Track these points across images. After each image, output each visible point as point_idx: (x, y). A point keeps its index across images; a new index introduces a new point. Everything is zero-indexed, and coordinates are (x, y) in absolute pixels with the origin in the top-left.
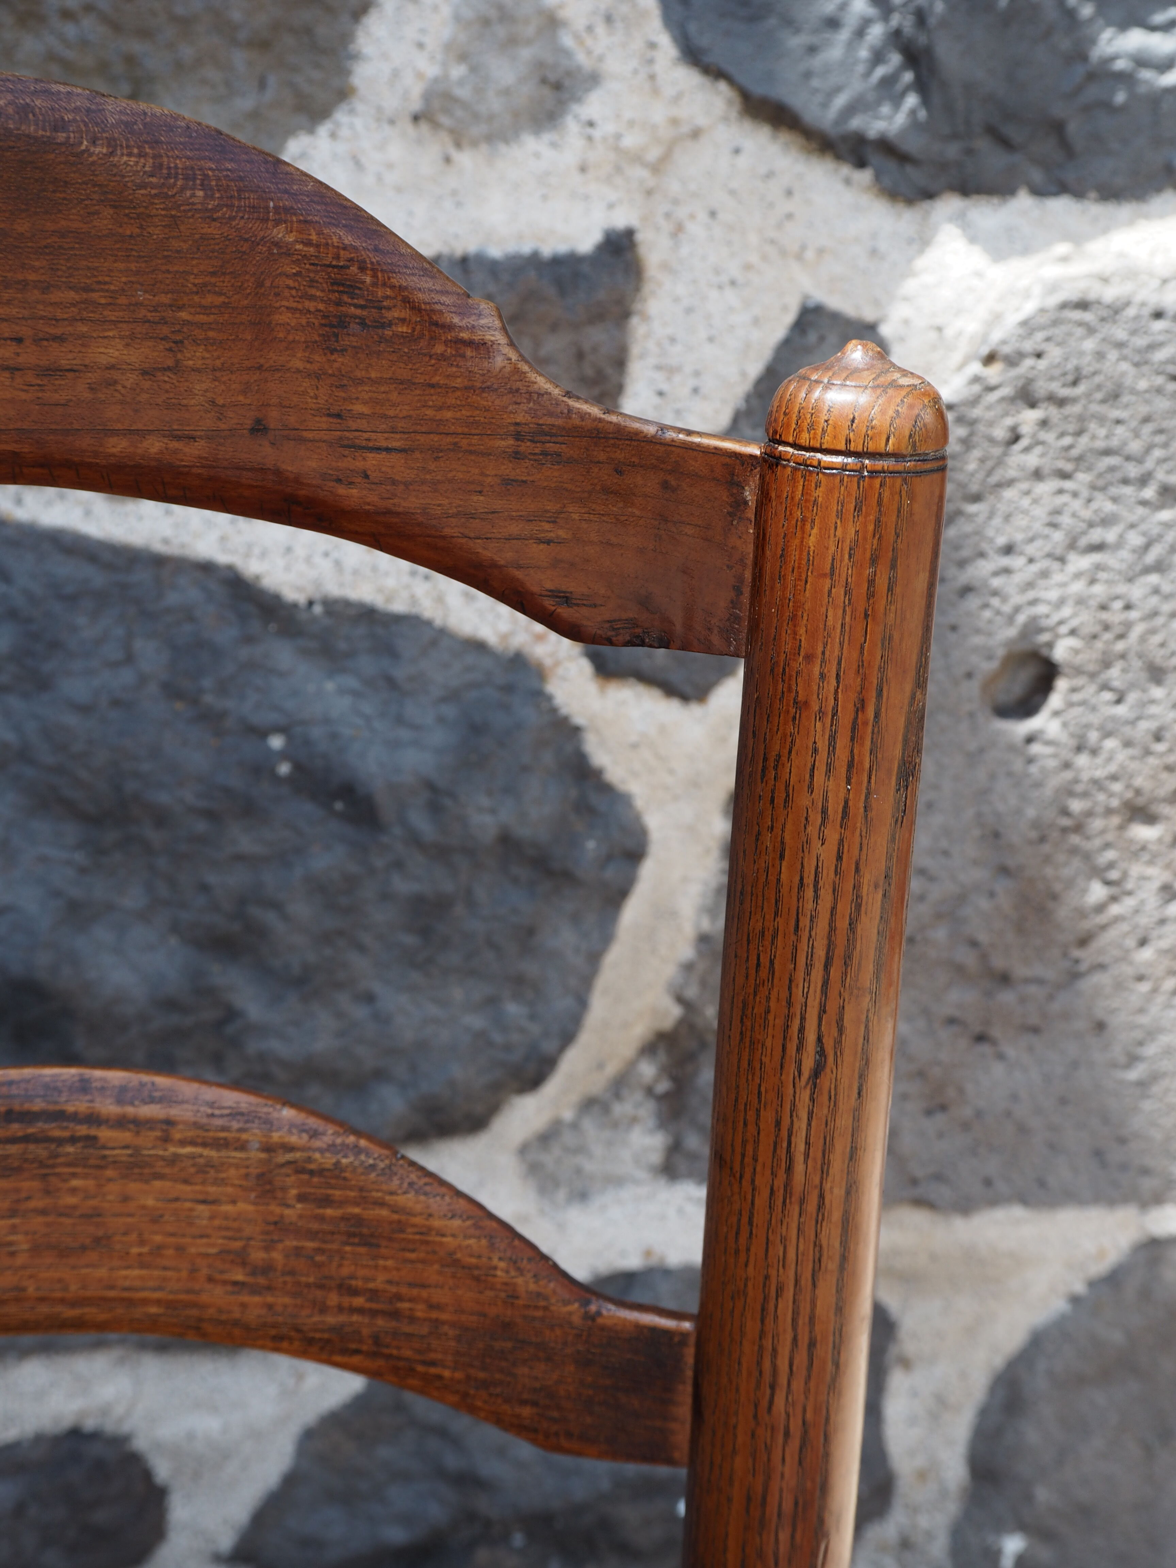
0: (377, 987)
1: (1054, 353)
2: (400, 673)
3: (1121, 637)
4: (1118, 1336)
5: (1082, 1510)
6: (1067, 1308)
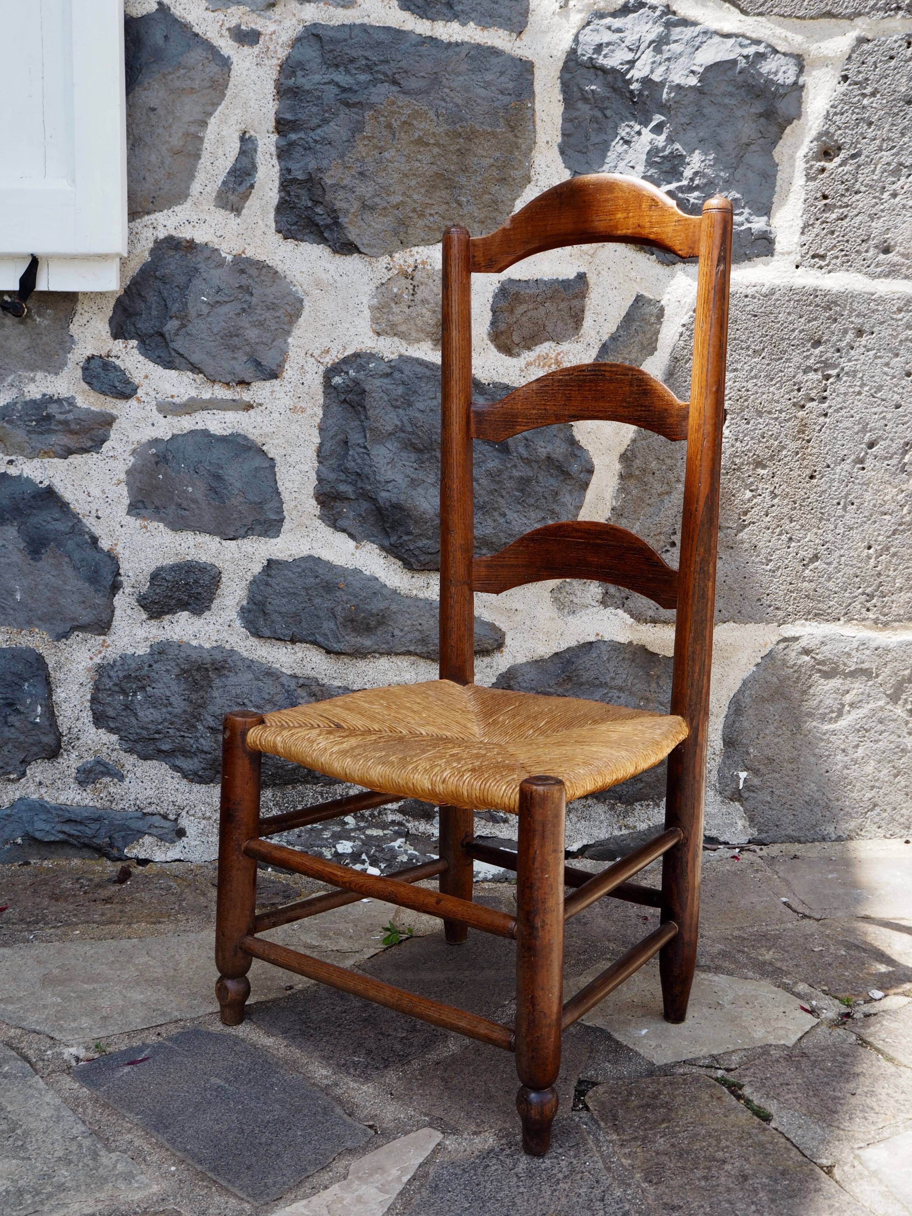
4: (775, 679)
5: (768, 759)
6: (754, 669)
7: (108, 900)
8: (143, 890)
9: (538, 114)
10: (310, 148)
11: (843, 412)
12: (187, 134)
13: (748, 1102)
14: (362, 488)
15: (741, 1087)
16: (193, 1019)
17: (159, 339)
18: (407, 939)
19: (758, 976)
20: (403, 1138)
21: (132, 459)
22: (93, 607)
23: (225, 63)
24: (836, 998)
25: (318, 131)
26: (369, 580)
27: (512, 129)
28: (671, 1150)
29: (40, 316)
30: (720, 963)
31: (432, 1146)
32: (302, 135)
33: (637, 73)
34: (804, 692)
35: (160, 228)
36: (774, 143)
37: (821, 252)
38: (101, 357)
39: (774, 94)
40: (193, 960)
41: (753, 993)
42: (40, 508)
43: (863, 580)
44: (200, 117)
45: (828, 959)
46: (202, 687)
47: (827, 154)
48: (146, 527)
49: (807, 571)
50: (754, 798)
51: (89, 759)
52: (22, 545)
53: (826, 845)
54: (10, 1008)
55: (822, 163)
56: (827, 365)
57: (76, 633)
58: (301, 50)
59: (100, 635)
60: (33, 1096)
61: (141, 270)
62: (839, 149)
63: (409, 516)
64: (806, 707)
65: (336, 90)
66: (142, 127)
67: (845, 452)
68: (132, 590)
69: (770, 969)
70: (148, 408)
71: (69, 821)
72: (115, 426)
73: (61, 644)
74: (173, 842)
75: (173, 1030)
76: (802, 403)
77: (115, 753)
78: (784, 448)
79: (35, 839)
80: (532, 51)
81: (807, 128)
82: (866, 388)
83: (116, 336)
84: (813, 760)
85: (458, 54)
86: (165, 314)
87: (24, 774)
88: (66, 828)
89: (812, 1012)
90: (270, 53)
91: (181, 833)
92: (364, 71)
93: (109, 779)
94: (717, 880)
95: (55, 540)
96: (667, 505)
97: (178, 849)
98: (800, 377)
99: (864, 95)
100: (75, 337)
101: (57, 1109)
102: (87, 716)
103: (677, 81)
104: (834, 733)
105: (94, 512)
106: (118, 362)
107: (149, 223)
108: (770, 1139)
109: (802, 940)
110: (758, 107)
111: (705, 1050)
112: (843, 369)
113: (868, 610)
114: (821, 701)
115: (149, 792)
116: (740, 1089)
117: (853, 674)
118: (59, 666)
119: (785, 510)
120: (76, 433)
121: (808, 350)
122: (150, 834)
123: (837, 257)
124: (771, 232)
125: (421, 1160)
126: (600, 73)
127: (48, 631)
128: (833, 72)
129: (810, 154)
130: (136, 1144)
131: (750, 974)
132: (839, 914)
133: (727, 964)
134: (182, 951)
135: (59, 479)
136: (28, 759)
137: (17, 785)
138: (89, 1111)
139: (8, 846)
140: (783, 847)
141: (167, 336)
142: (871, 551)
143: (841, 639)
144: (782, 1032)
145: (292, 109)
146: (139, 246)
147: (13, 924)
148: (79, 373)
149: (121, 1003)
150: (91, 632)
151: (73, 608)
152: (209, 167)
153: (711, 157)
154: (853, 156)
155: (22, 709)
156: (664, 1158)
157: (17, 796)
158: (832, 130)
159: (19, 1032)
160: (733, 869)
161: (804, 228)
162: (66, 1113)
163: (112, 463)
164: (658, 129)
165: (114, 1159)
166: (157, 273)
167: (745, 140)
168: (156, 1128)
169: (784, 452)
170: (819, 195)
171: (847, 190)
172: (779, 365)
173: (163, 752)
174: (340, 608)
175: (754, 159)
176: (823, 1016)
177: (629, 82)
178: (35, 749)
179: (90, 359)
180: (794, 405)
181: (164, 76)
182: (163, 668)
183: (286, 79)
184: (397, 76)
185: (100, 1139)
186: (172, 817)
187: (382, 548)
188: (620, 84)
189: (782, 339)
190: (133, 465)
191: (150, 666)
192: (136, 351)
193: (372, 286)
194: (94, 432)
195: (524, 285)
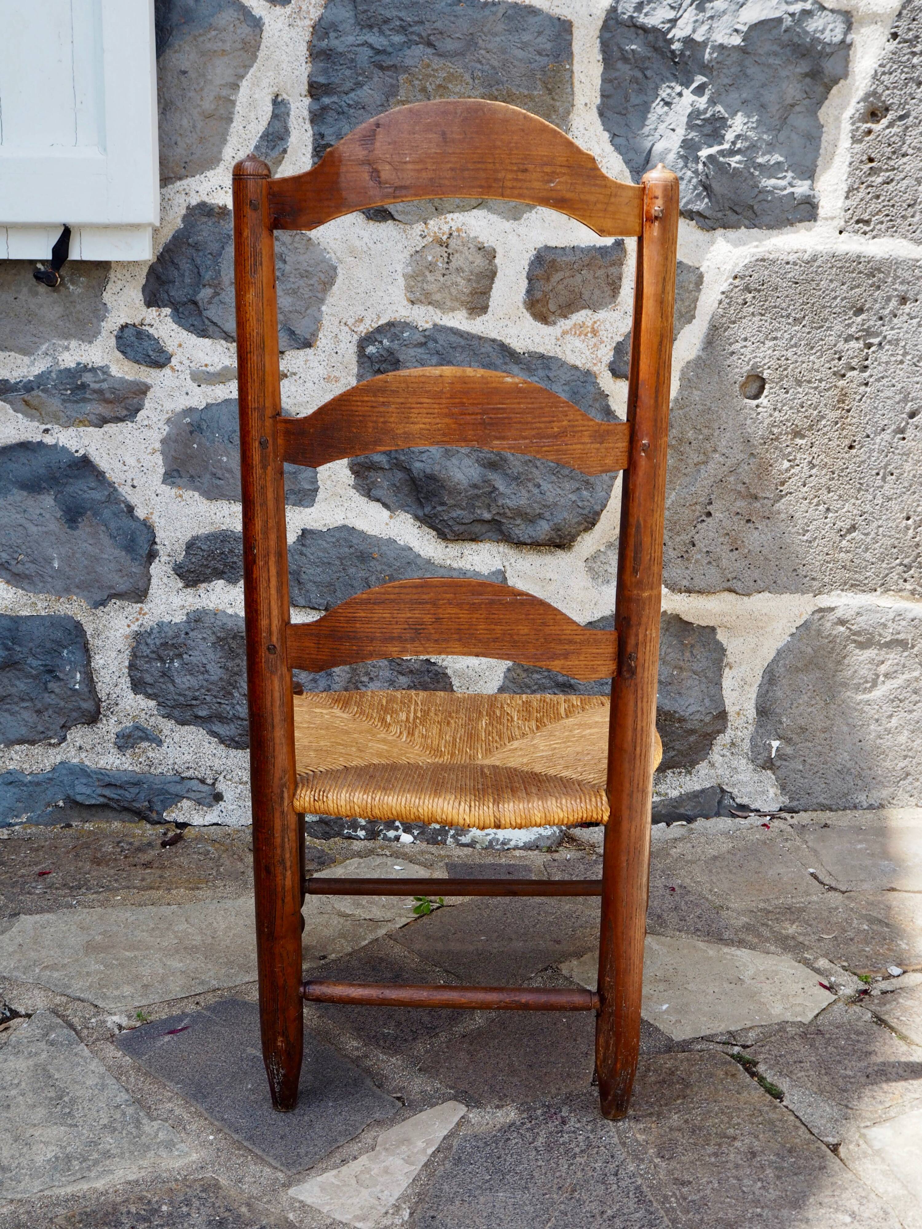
0: (541, 482)
1: (756, 275)
2: (551, 375)
3: (785, 369)
4: (809, 650)
5: (801, 728)
6: (789, 639)
7: (147, 865)
8: (182, 855)
9: (576, 75)
10: (343, 113)
11: (884, 381)
12: (218, 98)
13: (762, 1080)
14: (396, 458)
15: (755, 1064)
16: (230, 989)
17: (192, 307)
18: (438, 908)
19: (779, 950)
20: (429, 1111)
21: (167, 428)
22: (130, 575)
23: (257, 24)
24: (855, 974)
25: (352, 95)
26: (403, 550)
27: (550, 91)
28: (684, 1126)
29: (73, 284)
30: (743, 936)
31: (456, 1119)
32: (335, 99)
33: (679, 32)
34: (839, 663)
35: (193, 193)
36: (820, 104)
37: (866, 217)
38: (134, 325)
39: (821, 54)
40: (230, 928)
41: (774, 968)
42: (76, 477)
43: (901, 551)
44: (231, 80)
45: (850, 934)
46: (238, 654)
47: (874, 115)
48: (181, 496)
49: (844, 542)
50: (786, 767)
51: (128, 724)
52: (59, 514)
53: (857, 813)
54: (56, 975)
55: (869, 125)
56: (869, 333)
57: (113, 601)
58: (335, 11)
59: (136, 602)
60: (78, 1064)
61: (173, 236)
62: (887, 110)
63: (443, 487)
64: (839, 677)
65: (370, 53)
66: (173, 90)
67: (886, 422)
68: (168, 559)
69: (792, 943)
70: (182, 377)
71: (109, 785)
72: (149, 395)
73: (98, 612)
74: (210, 806)
75: (211, 999)
76: (843, 372)
77: (153, 718)
78: (823, 417)
79: (77, 803)
80: (571, 10)
81: (854, 88)
82: (909, 357)
83: (149, 304)
84: (845, 729)
85: (494, 13)
86: (199, 282)
87: (64, 739)
88: (107, 792)
89: (829, 988)
90: (303, 14)
91: (218, 797)
92: (398, 32)
93: (147, 744)
94: (747, 849)
95: (91, 509)
96: (703, 474)
97: (216, 813)
98: (841, 345)
99: (914, 54)
100: (109, 305)
101: (102, 1077)
102: (125, 683)
103: (720, 41)
104: (868, 703)
105: (129, 481)
106: (151, 331)
107: (181, 189)
108: (779, 1116)
109: (826, 914)
110: (804, 67)
111: (723, 1026)
112: (885, 337)
113: (905, 581)
114: (855, 672)
115: (187, 757)
116: (755, 1066)
117: (888, 645)
118: (97, 634)
119: (823, 481)
120: (111, 402)
121: (850, 318)
122: (188, 798)
123: (882, 223)
124: (814, 197)
125: (445, 1132)
126: (640, 32)
127: (87, 599)
128: (882, 29)
129: (857, 115)
130: (177, 1113)
131: (773, 948)
132: (865, 886)
133: (750, 938)
134: (219, 919)
135: (94, 448)
136: (68, 724)
137: (57, 750)
138: (132, 1080)
139: (50, 809)
140: (814, 815)
141: (200, 304)
142: (910, 522)
143: (877, 609)
144: (799, 1009)
145: (325, 71)
146: (171, 213)
147: (57, 889)
148: (113, 341)
149: (161, 971)
150: (128, 599)
151: (110, 576)
152: (241, 131)
153: (754, 119)
154: (901, 118)
155: (61, 676)
156: (676, 1134)
157: (58, 760)
158: (880, 90)
159: (64, 999)
160: (763, 838)
161: (848, 192)
162: (110, 1081)
163: (147, 433)
164: (700, 91)
165: (156, 1127)
166: (190, 240)
167: (789, 101)
168: (194, 1096)
169: (823, 422)
170: (865, 158)
171: (894, 153)
172: (819, 333)
173: (200, 717)
174: (374, 578)
175: (799, 121)
176: (841, 993)
177: (671, 42)
178: (75, 714)
179: (124, 327)
180: (835, 374)
181: (195, 38)
182: (200, 636)
183: (319, 40)
184: (432, 38)
185: (143, 1107)
186: (209, 781)
187: (417, 518)
188: (661, 44)
189: (824, 307)
190: (168, 434)
191: (187, 634)
192: (169, 319)
193: (407, 254)
194: (129, 401)
195: (561, 252)
